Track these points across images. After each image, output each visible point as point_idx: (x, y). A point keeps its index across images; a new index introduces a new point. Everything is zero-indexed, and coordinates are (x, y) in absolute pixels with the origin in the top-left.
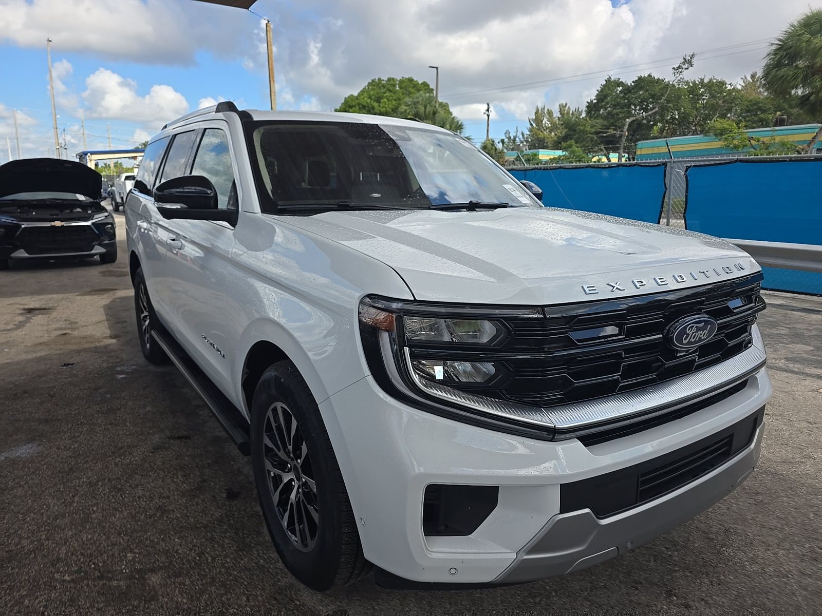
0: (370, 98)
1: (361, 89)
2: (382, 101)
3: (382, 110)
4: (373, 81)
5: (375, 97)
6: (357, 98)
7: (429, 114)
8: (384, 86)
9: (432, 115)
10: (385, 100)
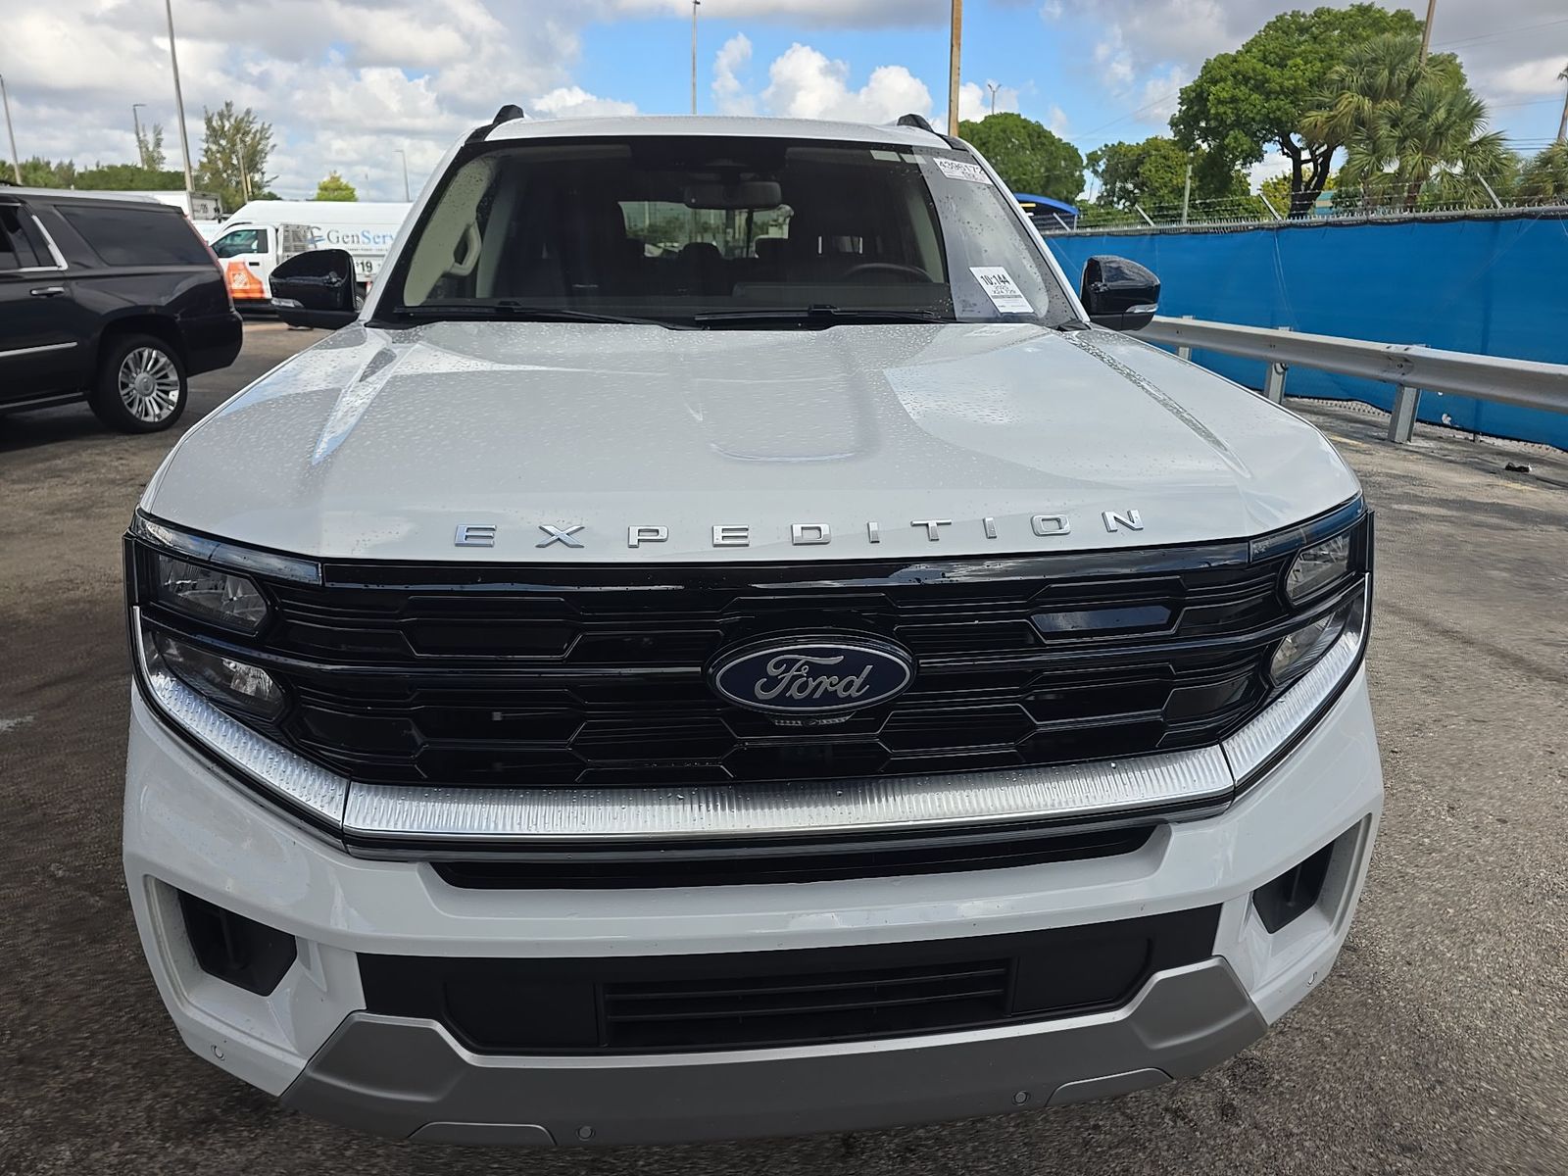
0: (1264, 60)
1: (1252, 37)
2: (1290, 63)
3: (1287, 84)
4: (1280, 18)
5: (1277, 55)
6: (1235, 60)
7: (1399, 85)
8: (1302, 30)
9: (1404, 86)
10: (1299, 61)
